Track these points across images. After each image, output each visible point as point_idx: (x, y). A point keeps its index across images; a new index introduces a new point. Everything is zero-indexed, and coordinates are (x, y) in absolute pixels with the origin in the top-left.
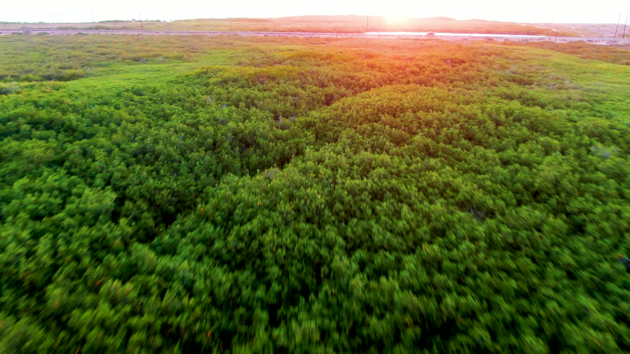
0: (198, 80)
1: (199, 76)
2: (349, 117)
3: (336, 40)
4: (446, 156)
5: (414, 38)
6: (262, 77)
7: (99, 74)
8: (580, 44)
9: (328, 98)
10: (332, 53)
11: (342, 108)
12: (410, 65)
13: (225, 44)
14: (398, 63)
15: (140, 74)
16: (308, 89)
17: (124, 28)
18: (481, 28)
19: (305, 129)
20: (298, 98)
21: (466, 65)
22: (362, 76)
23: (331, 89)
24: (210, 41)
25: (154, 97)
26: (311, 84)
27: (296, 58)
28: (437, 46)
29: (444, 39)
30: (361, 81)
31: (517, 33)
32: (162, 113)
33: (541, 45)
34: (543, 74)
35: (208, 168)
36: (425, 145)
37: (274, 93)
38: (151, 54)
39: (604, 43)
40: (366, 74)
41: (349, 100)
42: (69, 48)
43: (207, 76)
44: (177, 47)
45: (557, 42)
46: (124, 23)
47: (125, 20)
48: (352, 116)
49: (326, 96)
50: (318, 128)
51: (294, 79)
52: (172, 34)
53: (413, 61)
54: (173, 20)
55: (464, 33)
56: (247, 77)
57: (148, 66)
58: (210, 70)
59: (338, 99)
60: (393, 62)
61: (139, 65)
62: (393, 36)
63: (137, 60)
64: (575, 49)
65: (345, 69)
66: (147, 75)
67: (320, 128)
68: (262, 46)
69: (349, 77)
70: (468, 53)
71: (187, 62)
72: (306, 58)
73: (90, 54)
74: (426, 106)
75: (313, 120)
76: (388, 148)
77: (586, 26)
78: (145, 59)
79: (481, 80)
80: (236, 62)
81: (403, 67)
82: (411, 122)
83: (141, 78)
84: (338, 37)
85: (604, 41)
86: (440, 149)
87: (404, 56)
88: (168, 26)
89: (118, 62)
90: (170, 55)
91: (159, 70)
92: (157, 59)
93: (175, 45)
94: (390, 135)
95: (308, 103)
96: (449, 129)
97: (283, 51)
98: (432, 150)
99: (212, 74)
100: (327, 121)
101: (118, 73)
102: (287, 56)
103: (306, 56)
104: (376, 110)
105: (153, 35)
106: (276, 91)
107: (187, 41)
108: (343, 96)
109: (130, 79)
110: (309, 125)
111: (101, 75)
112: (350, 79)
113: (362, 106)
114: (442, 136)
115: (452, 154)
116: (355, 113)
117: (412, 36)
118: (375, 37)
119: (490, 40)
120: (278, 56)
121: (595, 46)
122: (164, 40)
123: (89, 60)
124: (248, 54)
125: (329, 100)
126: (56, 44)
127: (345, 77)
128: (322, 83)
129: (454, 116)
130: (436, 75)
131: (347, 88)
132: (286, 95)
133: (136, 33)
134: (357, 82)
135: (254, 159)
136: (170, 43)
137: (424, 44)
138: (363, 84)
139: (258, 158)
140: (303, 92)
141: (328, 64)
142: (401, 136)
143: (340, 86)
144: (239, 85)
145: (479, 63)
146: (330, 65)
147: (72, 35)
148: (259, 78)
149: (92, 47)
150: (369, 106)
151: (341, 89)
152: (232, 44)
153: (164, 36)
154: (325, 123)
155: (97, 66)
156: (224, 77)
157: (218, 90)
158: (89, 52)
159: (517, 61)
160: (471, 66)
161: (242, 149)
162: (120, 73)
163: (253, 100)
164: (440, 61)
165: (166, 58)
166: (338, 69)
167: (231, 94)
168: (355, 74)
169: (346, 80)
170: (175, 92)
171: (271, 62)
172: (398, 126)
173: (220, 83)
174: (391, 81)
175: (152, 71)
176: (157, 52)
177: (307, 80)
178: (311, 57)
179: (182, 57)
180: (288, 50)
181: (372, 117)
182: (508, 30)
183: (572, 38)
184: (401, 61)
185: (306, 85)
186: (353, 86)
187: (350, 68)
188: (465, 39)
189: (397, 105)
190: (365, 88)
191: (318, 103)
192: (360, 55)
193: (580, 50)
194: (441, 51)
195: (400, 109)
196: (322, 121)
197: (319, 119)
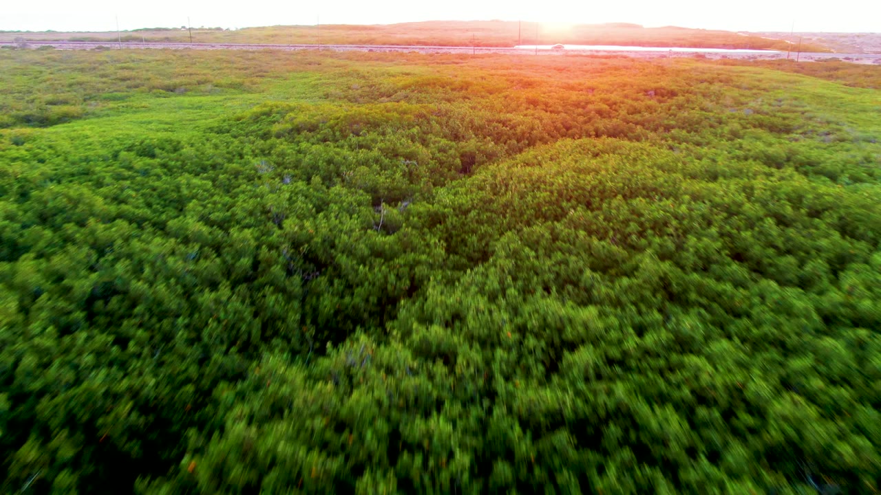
0: (254, 127)
1: (256, 119)
2: (506, 206)
3: (474, 57)
4: (704, 301)
5: (589, 53)
6: (356, 123)
7: (106, 112)
8: (833, 64)
9: (466, 159)
10: (469, 79)
11: (491, 185)
12: (593, 99)
13: (310, 64)
14: (574, 96)
15: (171, 112)
16: (432, 145)
17: (167, 40)
18: (683, 39)
19: (426, 230)
20: (415, 162)
21: (681, 99)
22: (521, 119)
23: (471, 144)
24: (288, 59)
25: (172, 160)
26: (437, 135)
27: (413, 87)
28: (626, 68)
29: (632, 56)
30: (519, 130)
31: (735, 47)
32: (175, 195)
33: (778, 64)
34: (803, 113)
35: (233, 327)
36: (661, 279)
37: (375, 153)
38: (195, 79)
39: (869, 63)
40: (525, 115)
41: (501, 168)
42: (75, 69)
43: (270, 119)
44: (236, 68)
45: (800, 60)
46: (168, 33)
47: (170, 27)
48: (512, 204)
49: (462, 156)
50: (450, 226)
51: (410, 126)
52: (235, 49)
53: (595, 92)
54: (239, 28)
55: (658, 46)
56: (332, 122)
57: (186, 100)
58: (275, 110)
59: (483, 163)
60: (566, 94)
61: (173, 98)
63: (171, 89)
64: (830, 70)
65: (492, 108)
66: (180, 114)
67: (454, 227)
68: (363, 68)
69: (499, 121)
70: (678, 79)
71: (249, 92)
72: (429, 88)
73: (104, 79)
74: (643, 184)
75: (442, 209)
76: (588, 285)
77: (834, 36)
78: (183, 87)
79: (711, 126)
80: (321, 94)
81: (583, 104)
82: (626, 222)
83: (168, 120)
84: (476, 52)
85: (868, 58)
86: (692, 288)
87: (580, 84)
88: (232, 36)
89: (142, 92)
90: (223, 81)
91: (200, 107)
92: (202, 87)
93: (235, 66)
94: (589, 250)
95: (432, 171)
96: (699, 239)
97: (393, 76)
98: (675, 288)
99: (278, 116)
100: (466, 212)
101: (135, 112)
102: (400, 84)
103: (429, 84)
104: (556, 194)
105: (206, 50)
106: (379, 149)
107: (253, 59)
108: (491, 157)
109: (150, 123)
110: (435, 220)
111: (108, 115)
112: (500, 125)
113: (529, 185)
114: (689, 257)
115: (716, 297)
116: (516, 200)
118: (532, 53)
119: (700, 57)
120: (386, 84)
121: (857, 66)
122: (220, 57)
123: (98, 90)
124: (341, 80)
125: (467, 166)
126: (56, 64)
127: (493, 121)
128: (454, 132)
129: (703, 208)
130: (638, 117)
131: (497, 140)
132: (396, 155)
133: (181, 47)
134: (512, 131)
135: (326, 303)
136: (228, 62)
137: (606, 64)
138: (523, 133)
139: (336, 299)
140: (425, 150)
141: (464, 98)
142: (611, 255)
143: (485, 138)
144: (319, 136)
145: (700, 96)
146: (467, 100)
147: (88, 49)
148: (351, 125)
149: (110, 69)
150: (543, 186)
151: (487, 143)
152: (319, 64)
153: (221, 51)
154: (464, 217)
155: (107, 99)
156: (296, 121)
157: (283, 146)
158: (103, 76)
159: (754, 91)
160: (688, 101)
161: (309, 275)
162: (139, 111)
163: (338, 168)
164: (638, 93)
165: (216, 86)
166: (480, 107)
167: (302, 155)
168: (509, 116)
169: (494, 128)
170: (209, 150)
171: (375, 94)
172: (602, 231)
173: (289, 134)
174: (568, 129)
175: (189, 108)
176: (205, 77)
177: (431, 127)
178: (438, 87)
179: (241, 84)
180: (403, 74)
181: (549, 210)
182: (724, 42)
183: (820, 54)
184: (577, 92)
185: (429, 136)
186: (505, 137)
187: (499, 106)
188: (664, 56)
189: (592, 183)
190: (527, 142)
191: (450, 170)
192: (512, 82)
193: (840, 73)
194: (635, 76)
195: (599, 192)
196: (457, 212)
197: (451, 207)
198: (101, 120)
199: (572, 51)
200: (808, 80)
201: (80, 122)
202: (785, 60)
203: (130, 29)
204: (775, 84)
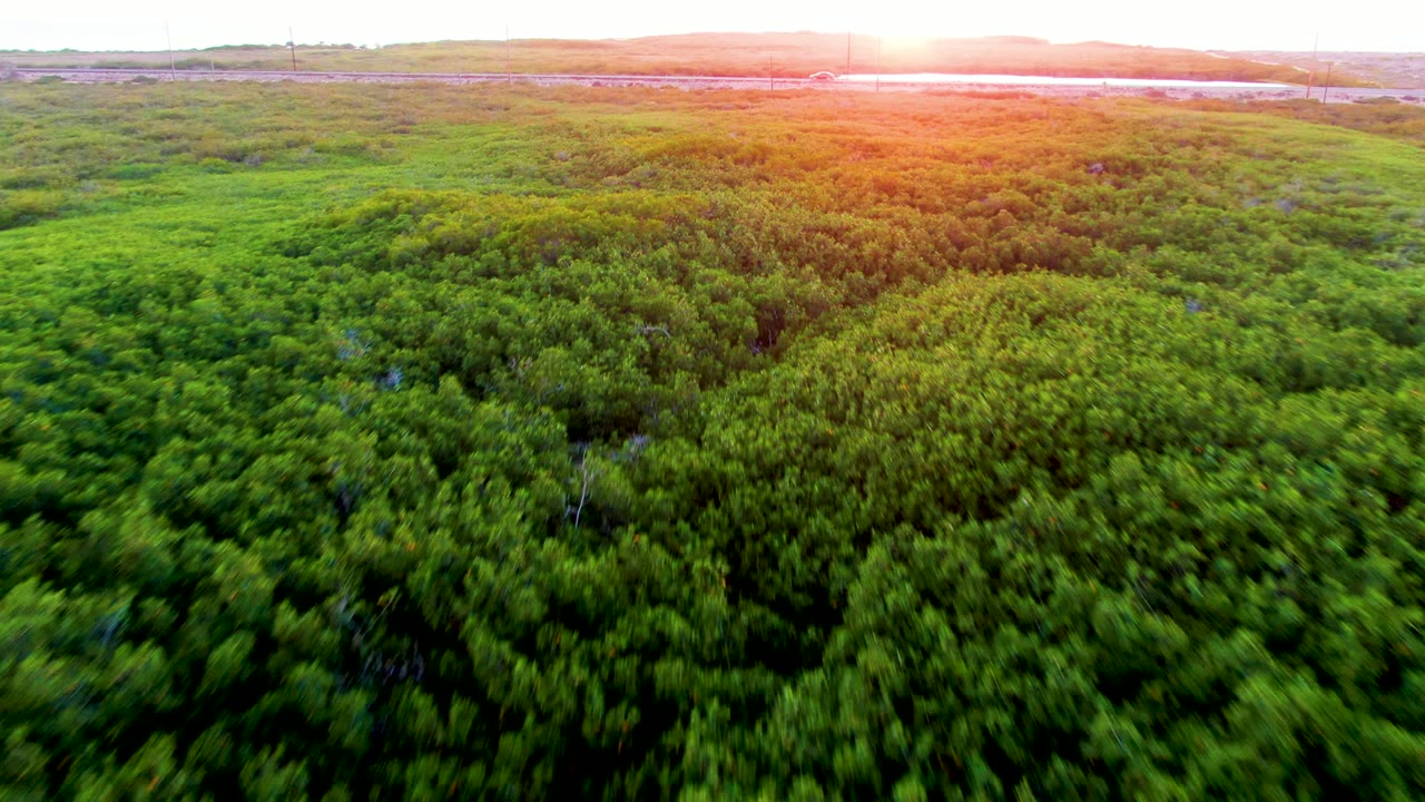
0: (360, 243)
1: (368, 223)
2: (863, 461)
3: (772, 95)
5: (966, 89)
6: (553, 237)
7: (103, 205)
8: (1389, 110)
10: (767, 142)
11: (825, 393)
13: (490, 108)
14: (960, 176)
16: (698, 287)
17: (258, 66)
18: (1122, 64)
19: (683, 524)
20: (664, 329)
21: (1154, 179)
22: (869, 226)
23: (776, 283)
24: (454, 100)
25: (171, 324)
26: (708, 262)
27: (666, 157)
28: (1038, 117)
29: (1041, 93)
30: (867, 247)
31: (1210, 77)
32: (140, 422)
33: (1293, 108)
34: (1383, 207)
37: (584, 307)
38: (287, 136)
40: (876, 217)
41: (843, 351)
42: (82, 120)
43: (394, 224)
44: (362, 117)
45: (1329, 101)
46: (263, 52)
47: (269, 44)
48: (876, 457)
49: (759, 310)
51: (657, 242)
52: (367, 81)
53: (998, 168)
54: (382, 45)
56: (504, 235)
57: (255, 179)
58: (405, 206)
59: (802, 328)
60: (947, 170)
62: (913, 85)
63: (237, 157)
64: (1387, 120)
65: (811, 203)
66: (237, 209)
68: (579, 117)
69: (827, 231)
70: (1139, 140)
71: (373, 163)
72: (695, 160)
73: (126, 138)
75: (719, 464)
77: (1368, 59)
78: (258, 155)
79: (1232, 239)
80: (500, 167)
81: (979, 191)
83: (206, 222)
84: (776, 88)
87: (965, 150)
88: (367, 57)
89: (185, 163)
90: (332, 143)
91: (277, 195)
92: (294, 154)
93: (360, 112)
95: (700, 347)
97: (631, 133)
99: (409, 217)
101: (157, 204)
102: (642, 151)
103: (694, 151)
104: (977, 440)
105: (317, 84)
106: (594, 298)
107: (395, 99)
108: (816, 310)
109: (175, 227)
111: (106, 210)
112: (830, 239)
113: (910, 408)
114: (1347, 652)
117: (959, 85)
118: (870, 89)
119: (1156, 95)
120: (620, 149)
122: (337, 96)
123: (109, 159)
124: (539, 141)
125: (771, 333)
126: (54, 109)
127: (815, 230)
128: (742, 254)
131: (826, 272)
132: (627, 310)
133: (276, 78)
134: (854, 252)
136: (350, 105)
137: (1001, 110)
138: (876, 256)
140: (684, 298)
141: (760, 177)
143: (801, 265)
144: (478, 265)
145: (1185, 172)
146: (764, 184)
147: (120, 83)
148: (542, 243)
149: (142, 118)
150: (943, 415)
151: (805, 281)
152: (506, 109)
153: (344, 85)
154: (769, 487)
155: (117, 177)
156: (439, 231)
157: (402, 292)
158: (127, 131)
159: (1280, 162)
160: (1170, 184)
161: (399, 664)
162: (166, 202)
163: (505, 344)
164: (1074, 167)
165: (319, 151)
166: (789, 199)
167: (435, 314)
168: (847, 218)
169: (819, 244)
170: (250, 301)
171: (596, 169)
172: (1105, 555)
173: (423, 257)
174: (961, 247)
175: (256, 196)
176: (300, 134)
177: (698, 242)
178: (710, 157)
179: (363, 148)
180: (649, 129)
181: (966, 481)
182: (1189, 70)
183: (1358, 90)
184: (963, 166)
185: (694, 264)
186: (842, 265)
187: (825, 197)
188: (1095, 94)
189: (1057, 408)
190: (884, 276)
191: (734, 343)
192: (844, 145)
193: (1408, 124)
194: (1058, 132)
195: (1075, 431)
196: (754, 470)
197: (740, 458)
198: (90, 219)
199: (939, 85)
200: (1360, 139)
201: (51, 224)
202: (1303, 100)
203: (201, 46)
204: (1311, 149)
